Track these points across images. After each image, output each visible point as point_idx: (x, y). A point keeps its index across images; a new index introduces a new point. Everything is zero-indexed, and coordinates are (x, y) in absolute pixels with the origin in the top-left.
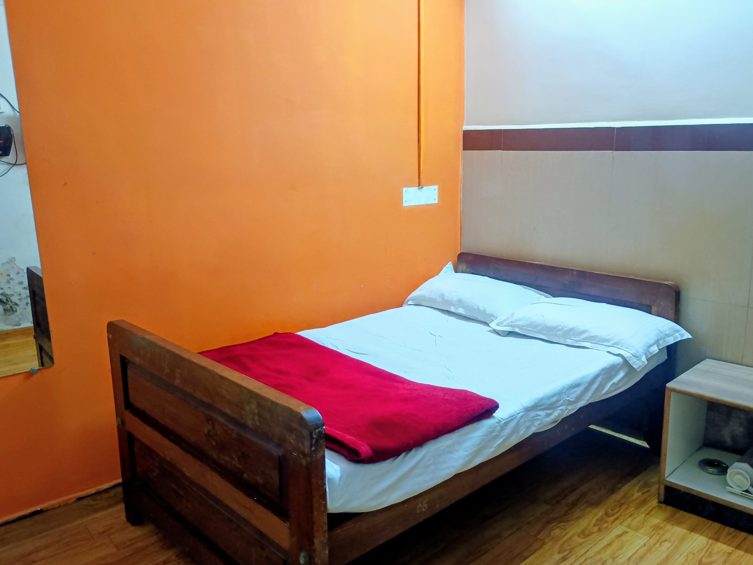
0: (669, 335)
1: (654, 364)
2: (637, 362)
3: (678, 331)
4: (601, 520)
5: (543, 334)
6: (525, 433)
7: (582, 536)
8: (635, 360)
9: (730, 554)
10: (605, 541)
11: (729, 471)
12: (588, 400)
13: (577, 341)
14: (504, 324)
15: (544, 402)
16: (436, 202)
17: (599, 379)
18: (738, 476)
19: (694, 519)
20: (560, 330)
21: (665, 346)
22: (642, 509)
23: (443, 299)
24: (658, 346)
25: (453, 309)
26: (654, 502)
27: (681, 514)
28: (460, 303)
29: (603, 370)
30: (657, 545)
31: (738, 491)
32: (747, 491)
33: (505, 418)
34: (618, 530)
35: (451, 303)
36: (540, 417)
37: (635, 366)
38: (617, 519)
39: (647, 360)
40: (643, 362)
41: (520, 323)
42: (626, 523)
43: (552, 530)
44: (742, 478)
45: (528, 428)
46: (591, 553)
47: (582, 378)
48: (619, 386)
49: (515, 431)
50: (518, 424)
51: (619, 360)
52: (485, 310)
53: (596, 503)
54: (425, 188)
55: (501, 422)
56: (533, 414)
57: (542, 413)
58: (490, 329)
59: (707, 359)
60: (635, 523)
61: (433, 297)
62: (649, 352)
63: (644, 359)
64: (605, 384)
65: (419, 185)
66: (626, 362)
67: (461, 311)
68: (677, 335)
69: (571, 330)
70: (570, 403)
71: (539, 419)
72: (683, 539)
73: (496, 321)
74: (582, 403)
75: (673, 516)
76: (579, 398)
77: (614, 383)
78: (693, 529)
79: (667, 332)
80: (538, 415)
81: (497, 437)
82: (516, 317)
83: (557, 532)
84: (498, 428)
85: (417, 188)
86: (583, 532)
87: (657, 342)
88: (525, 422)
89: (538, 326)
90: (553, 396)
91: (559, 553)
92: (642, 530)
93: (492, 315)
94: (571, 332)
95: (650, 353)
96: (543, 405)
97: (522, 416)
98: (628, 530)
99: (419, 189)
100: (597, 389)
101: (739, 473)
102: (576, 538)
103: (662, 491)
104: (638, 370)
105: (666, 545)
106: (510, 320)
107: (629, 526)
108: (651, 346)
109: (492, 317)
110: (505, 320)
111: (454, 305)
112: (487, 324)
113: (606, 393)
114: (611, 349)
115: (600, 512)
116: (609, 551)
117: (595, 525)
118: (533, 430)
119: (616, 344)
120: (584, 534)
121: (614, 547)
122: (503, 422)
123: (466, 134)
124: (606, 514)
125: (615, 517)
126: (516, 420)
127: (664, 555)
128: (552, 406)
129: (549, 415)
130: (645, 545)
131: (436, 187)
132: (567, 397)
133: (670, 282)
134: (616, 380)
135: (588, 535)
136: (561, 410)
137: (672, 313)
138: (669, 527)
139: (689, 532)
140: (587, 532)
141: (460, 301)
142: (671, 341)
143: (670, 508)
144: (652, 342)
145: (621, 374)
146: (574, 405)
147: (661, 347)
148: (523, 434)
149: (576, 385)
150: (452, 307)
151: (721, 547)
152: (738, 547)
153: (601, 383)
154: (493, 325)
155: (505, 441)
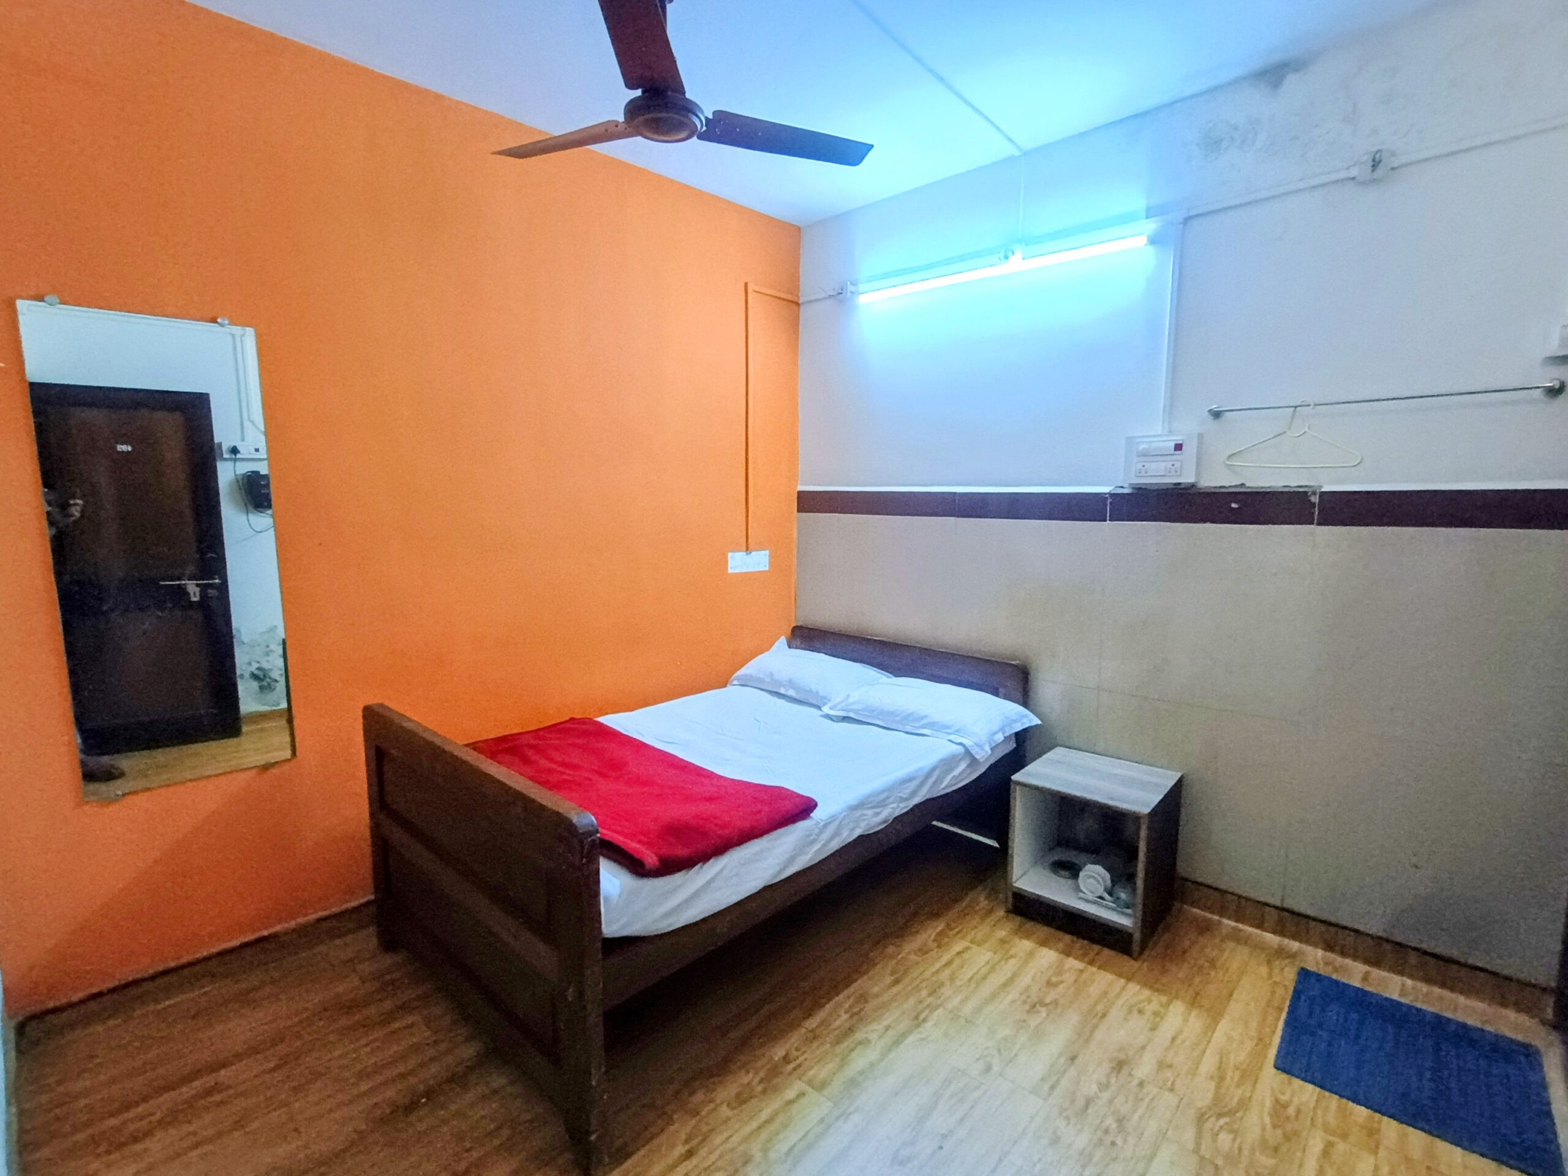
0: (1015, 721)
1: (1000, 753)
2: (980, 751)
3: (1026, 716)
4: (941, 934)
5: (880, 719)
6: (849, 836)
7: (919, 954)
8: (977, 749)
9: (1081, 971)
10: (946, 958)
11: (1082, 874)
12: (925, 796)
13: (917, 728)
14: (838, 708)
15: (872, 799)
16: (767, 568)
17: (937, 773)
18: (1091, 880)
19: (1044, 931)
20: (898, 716)
21: (1011, 733)
22: (988, 921)
23: (772, 679)
24: (1003, 734)
25: (782, 691)
26: (1001, 913)
27: (1030, 925)
28: (791, 684)
29: (941, 761)
30: (1003, 963)
31: (1090, 897)
32: (1101, 898)
33: (824, 818)
34: (958, 947)
35: (781, 684)
36: (865, 817)
37: (978, 757)
38: (959, 932)
39: (992, 749)
40: (987, 752)
41: (855, 707)
42: (969, 937)
43: (885, 947)
44: (1095, 883)
45: (853, 829)
46: (927, 974)
47: (917, 771)
48: (960, 778)
49: (836, 834)
50: (840, 827)
51: (961, 749)
52: (817, 692)
53: (936, 915)
54: (754, 553)
55: (819, 823)
56: (858, 813)
57: (870, 812)
58: (821, 713)
59: (1058, 747)
60: (979, 936)
61: (761, 676)
62: (993, 740)
63: (987, 748)
64: (944, 778)
65: (747, 549)
66: (968, 752)
67: (791, 693)
68: (1025, 720)
69: (911, 714)
70: (902, 800)
71: (864, 820)
72: (1031, 954)
73: (830, 704)
74: (917, 800)
75: (1020, 926)
76: (914, 793)
77: (954, 776)
78: (1043, 943)
79: (1014, 718)
80: (864, 815)
81: (814, 841)
82: (851, 700)
83: (891, 949)
84: (816, 831)
85: (745, 553)
86: (920, 950)
87: (1002, 729)
88: (849, 823)
89: (874, 711)
90: (883, 791)
91: (891, 975)
92: (987, 945)
93: (825, 698)
94: (909, 717)
95: (995, 741)
96: (871, 803)
97: (845, 816)
98: (971, 945)
99: (747, 554)
100: (935, 783)
101: (1091, 877)
102: (912, 957)
103: (1010, 899)
104: (981, 761)
105: (1012, 961)
106: (844, 704)
107: (972, 942)
108: (996, 733)
109: (825, 700)
110: (839, 704)
111: (784, 686)
112: (819, 708)
113: (947, 787)
114: (952, 737)
115: (940, 926)
116: (947, 972)
117: (934, 941)
118: (858, 832)
119: (958, 731)
120: (923, 951)
121: (954, 965)
122: (822, 824)
123: (801, 495)
124: (948, 925)
125: (957, 930)
126: (837, 823)
127: (1009, 975)
128: (882, 804)
129: (878, 814)
130: (988, 963)
131: (767, 552)
132: (900, 793)
133: (1018, 662)
134: (956, 772)
135: (927, 953)
136: (892, 808)
137: (1019, 695)
138: (1016, 940)
139: (1038, 946)
140: (925, 949)
141: (790, 681)
142: (1018, 727)
143: (1018, 919)
144: (996, 728)
145: (963, 765)
146: (907, 802)
147: (1007, 734)
148: (848, 836)
149: (909, 779)
150: (782, 688)
151: (1073, 963)
152: (1091, 963)
153: (939, 776)
154: (826, 709)
155: (824, 845)
